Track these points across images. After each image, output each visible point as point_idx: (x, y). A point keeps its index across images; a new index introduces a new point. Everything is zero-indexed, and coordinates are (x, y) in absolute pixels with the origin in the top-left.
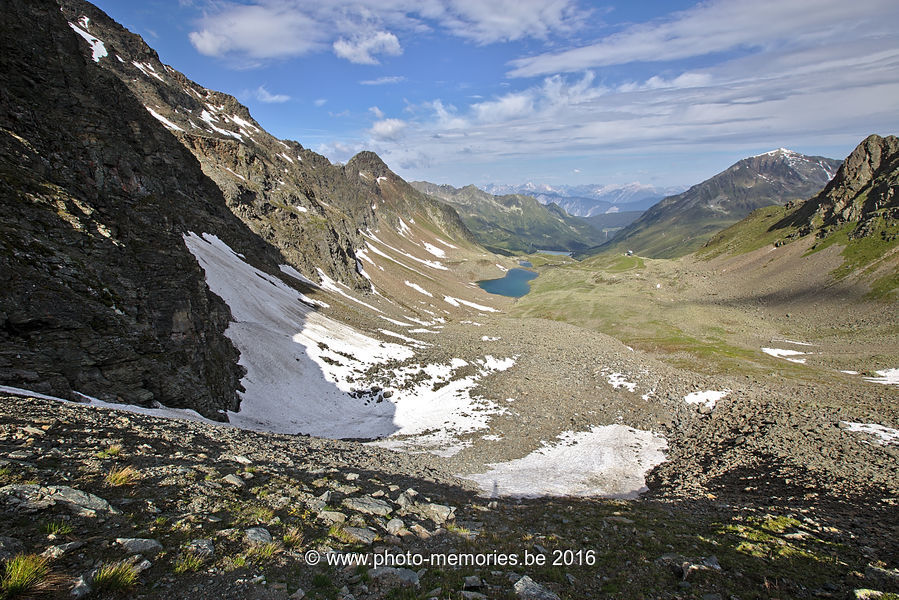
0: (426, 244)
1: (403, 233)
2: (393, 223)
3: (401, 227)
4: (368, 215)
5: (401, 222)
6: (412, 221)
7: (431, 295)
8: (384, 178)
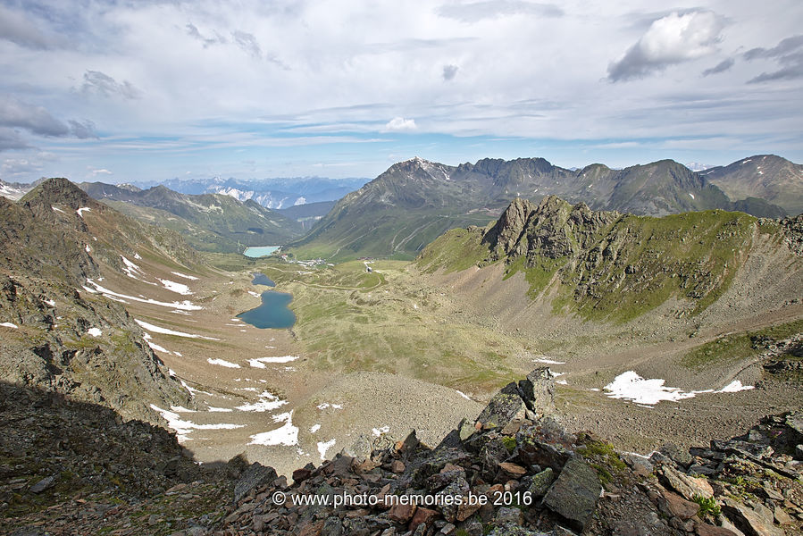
0: (163, 282)
1: (132, 273)
2: (117, 264)
3: (126, 267)
4: (85, 263)
5: (125, 260)
6: (137, 256)
7: (238, 366)
8: (87, 209)
